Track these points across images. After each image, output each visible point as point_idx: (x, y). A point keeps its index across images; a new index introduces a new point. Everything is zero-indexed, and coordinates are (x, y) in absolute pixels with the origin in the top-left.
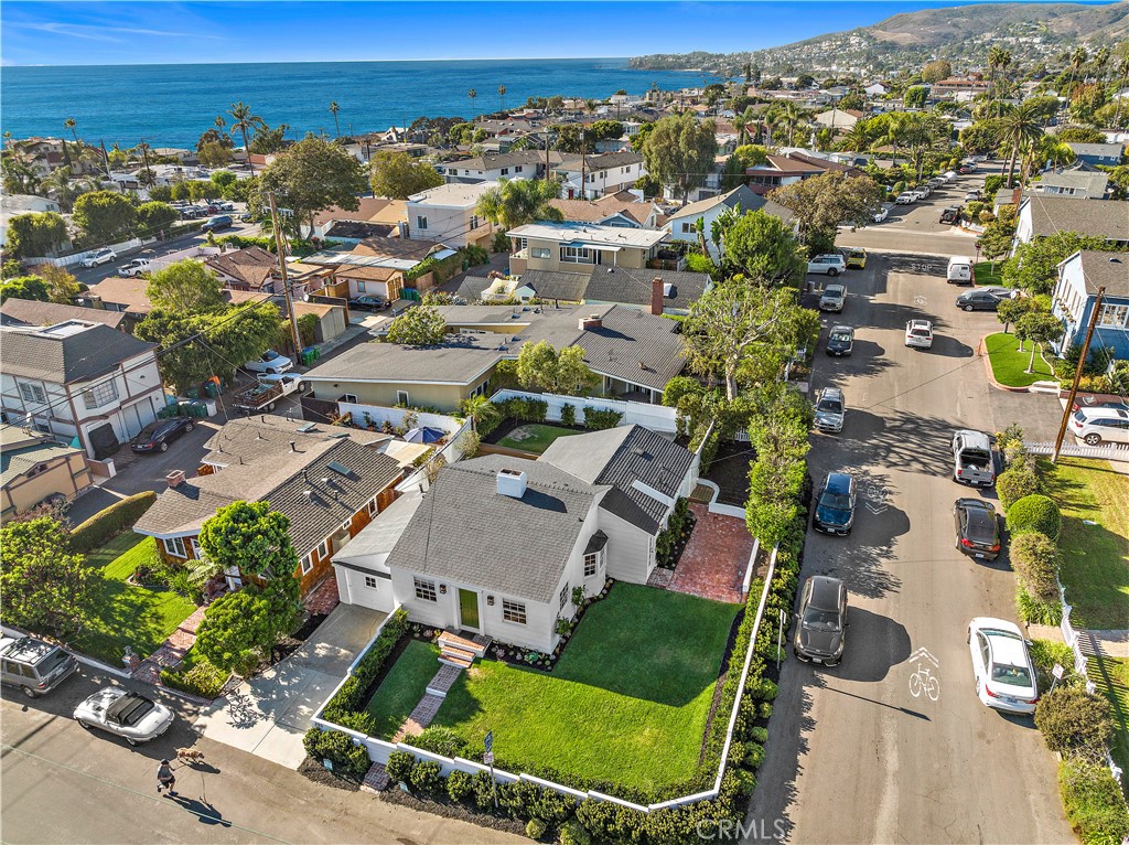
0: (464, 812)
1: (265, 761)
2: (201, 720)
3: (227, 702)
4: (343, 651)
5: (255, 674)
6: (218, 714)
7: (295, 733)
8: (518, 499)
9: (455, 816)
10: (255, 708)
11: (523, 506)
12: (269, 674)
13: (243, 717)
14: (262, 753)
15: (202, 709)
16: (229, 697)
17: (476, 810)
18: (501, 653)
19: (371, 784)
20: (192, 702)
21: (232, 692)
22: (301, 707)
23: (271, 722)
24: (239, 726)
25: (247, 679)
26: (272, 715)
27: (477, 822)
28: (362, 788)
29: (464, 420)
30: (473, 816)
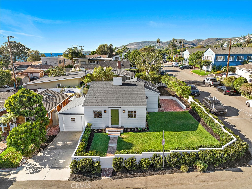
0: (153, 173)
1: (51, 181)
2: (12, 176)
3: (24, 167)
4: (68, 143)
5: (33, 156)
6: (21, 172)
7: (61, 169)
8: (121, 85)
9: (150, 175)
10: (38, 166)
11: (123, 87)
12: (40, 154)
13: (33, 170)
14: (49, 178)
15: (12, 172)
16: (24, 165)
17: (157, 171)
18: (129, 130)
19: (105, 176)
20: (5, 172)
21: (25, 163)
22: (60, 161)
23: (48, 168)
24: (33, 173)
25: (30, 158)
26: (47, 166)
27: (160, 174)
28: (102, 178)
29: (81, 88)
30: (156, 173)
